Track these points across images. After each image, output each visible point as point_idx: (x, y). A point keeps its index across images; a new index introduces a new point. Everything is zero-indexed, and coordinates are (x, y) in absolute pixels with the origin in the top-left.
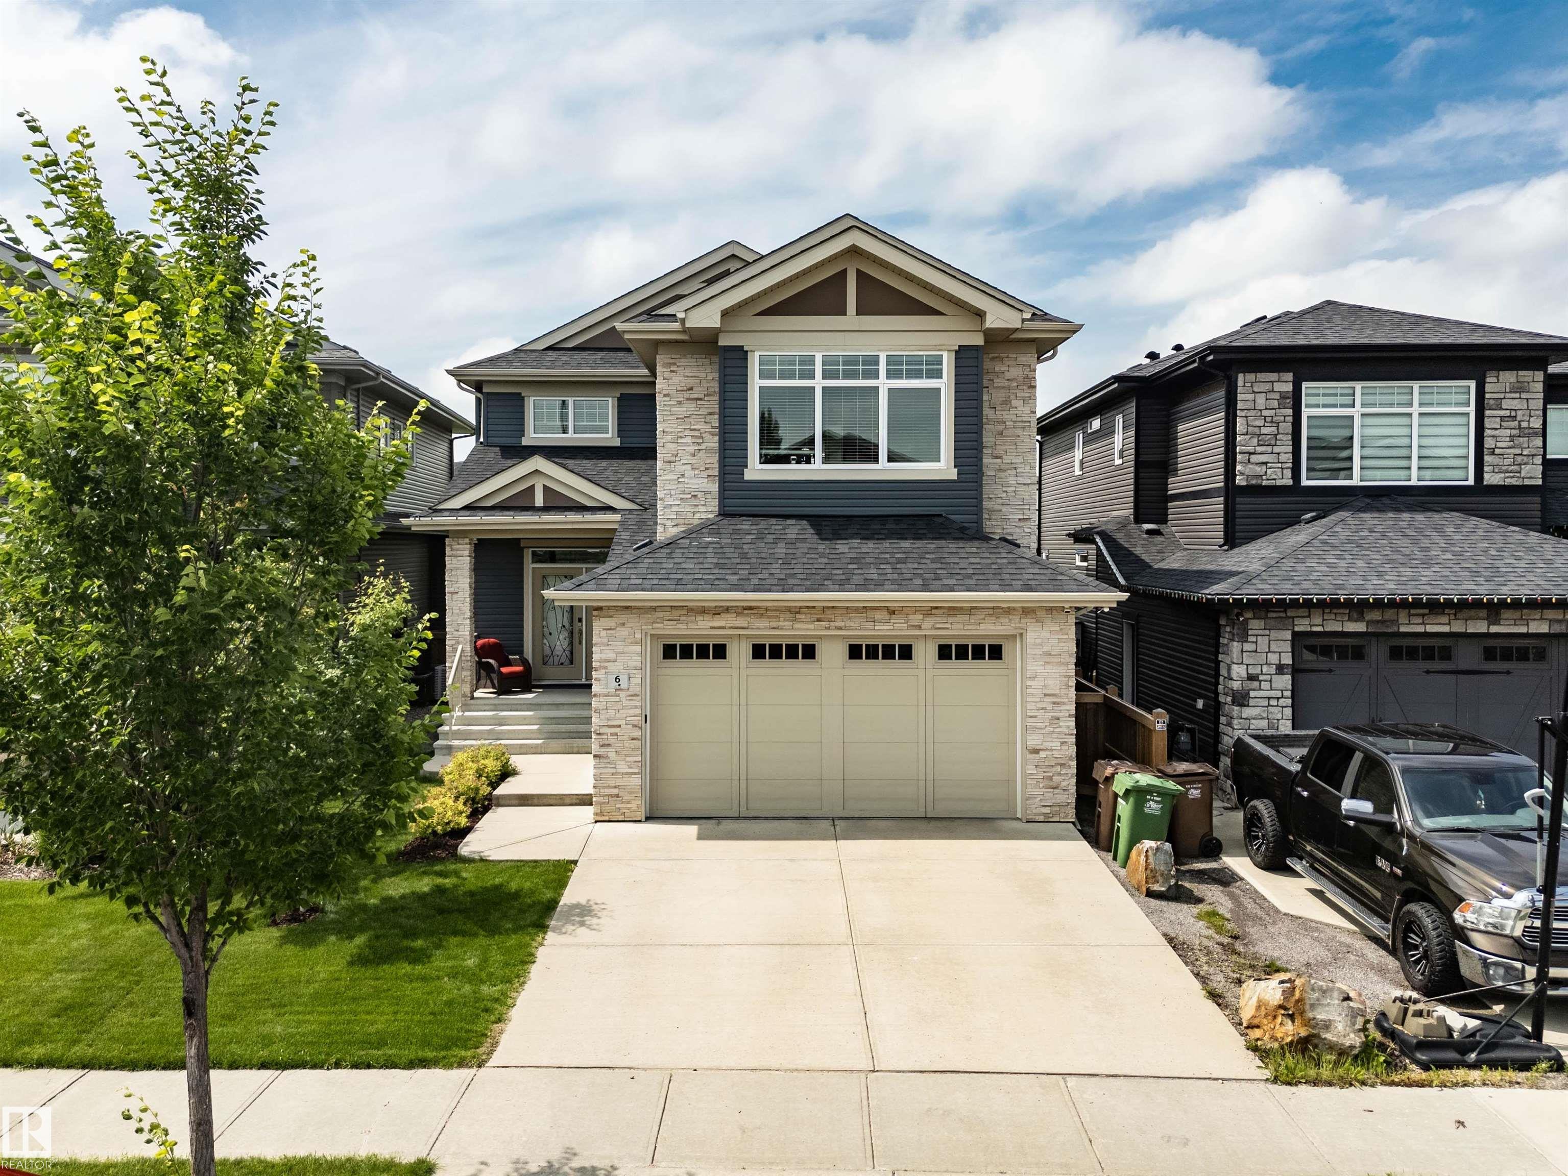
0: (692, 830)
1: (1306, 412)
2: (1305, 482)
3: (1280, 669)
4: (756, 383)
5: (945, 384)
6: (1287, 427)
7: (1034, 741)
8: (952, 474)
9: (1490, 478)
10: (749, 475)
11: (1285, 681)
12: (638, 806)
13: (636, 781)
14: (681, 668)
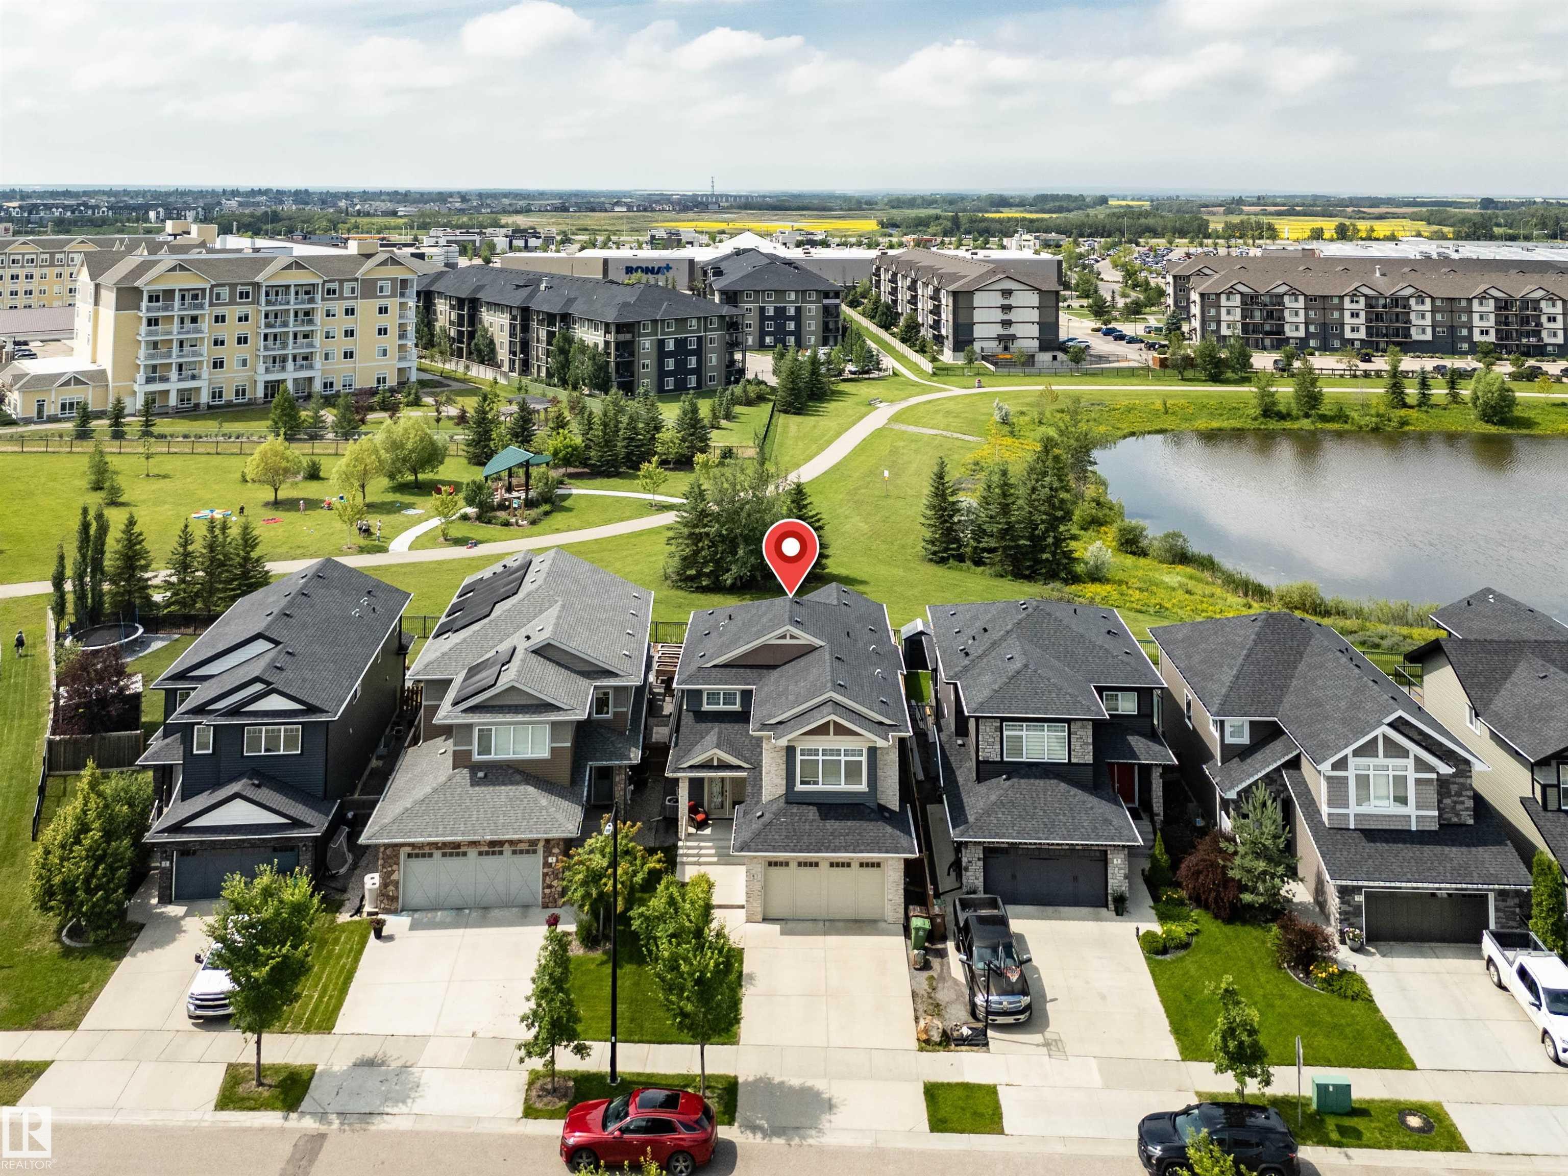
0: (776, 928)
1: (1005, 733)
2: (1005, 759)
3: (979, 859)
4: (799, 758)
5: (864, 759)
6: (998, 739)
7: (890, 897)
8: (867, 790)
9: (1074, 760)
10: (796, 789)
11: (981, 863)
12: (760, 917)
13: (759, 909)
14: (773, 869)
